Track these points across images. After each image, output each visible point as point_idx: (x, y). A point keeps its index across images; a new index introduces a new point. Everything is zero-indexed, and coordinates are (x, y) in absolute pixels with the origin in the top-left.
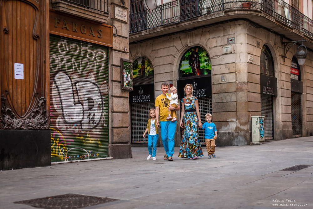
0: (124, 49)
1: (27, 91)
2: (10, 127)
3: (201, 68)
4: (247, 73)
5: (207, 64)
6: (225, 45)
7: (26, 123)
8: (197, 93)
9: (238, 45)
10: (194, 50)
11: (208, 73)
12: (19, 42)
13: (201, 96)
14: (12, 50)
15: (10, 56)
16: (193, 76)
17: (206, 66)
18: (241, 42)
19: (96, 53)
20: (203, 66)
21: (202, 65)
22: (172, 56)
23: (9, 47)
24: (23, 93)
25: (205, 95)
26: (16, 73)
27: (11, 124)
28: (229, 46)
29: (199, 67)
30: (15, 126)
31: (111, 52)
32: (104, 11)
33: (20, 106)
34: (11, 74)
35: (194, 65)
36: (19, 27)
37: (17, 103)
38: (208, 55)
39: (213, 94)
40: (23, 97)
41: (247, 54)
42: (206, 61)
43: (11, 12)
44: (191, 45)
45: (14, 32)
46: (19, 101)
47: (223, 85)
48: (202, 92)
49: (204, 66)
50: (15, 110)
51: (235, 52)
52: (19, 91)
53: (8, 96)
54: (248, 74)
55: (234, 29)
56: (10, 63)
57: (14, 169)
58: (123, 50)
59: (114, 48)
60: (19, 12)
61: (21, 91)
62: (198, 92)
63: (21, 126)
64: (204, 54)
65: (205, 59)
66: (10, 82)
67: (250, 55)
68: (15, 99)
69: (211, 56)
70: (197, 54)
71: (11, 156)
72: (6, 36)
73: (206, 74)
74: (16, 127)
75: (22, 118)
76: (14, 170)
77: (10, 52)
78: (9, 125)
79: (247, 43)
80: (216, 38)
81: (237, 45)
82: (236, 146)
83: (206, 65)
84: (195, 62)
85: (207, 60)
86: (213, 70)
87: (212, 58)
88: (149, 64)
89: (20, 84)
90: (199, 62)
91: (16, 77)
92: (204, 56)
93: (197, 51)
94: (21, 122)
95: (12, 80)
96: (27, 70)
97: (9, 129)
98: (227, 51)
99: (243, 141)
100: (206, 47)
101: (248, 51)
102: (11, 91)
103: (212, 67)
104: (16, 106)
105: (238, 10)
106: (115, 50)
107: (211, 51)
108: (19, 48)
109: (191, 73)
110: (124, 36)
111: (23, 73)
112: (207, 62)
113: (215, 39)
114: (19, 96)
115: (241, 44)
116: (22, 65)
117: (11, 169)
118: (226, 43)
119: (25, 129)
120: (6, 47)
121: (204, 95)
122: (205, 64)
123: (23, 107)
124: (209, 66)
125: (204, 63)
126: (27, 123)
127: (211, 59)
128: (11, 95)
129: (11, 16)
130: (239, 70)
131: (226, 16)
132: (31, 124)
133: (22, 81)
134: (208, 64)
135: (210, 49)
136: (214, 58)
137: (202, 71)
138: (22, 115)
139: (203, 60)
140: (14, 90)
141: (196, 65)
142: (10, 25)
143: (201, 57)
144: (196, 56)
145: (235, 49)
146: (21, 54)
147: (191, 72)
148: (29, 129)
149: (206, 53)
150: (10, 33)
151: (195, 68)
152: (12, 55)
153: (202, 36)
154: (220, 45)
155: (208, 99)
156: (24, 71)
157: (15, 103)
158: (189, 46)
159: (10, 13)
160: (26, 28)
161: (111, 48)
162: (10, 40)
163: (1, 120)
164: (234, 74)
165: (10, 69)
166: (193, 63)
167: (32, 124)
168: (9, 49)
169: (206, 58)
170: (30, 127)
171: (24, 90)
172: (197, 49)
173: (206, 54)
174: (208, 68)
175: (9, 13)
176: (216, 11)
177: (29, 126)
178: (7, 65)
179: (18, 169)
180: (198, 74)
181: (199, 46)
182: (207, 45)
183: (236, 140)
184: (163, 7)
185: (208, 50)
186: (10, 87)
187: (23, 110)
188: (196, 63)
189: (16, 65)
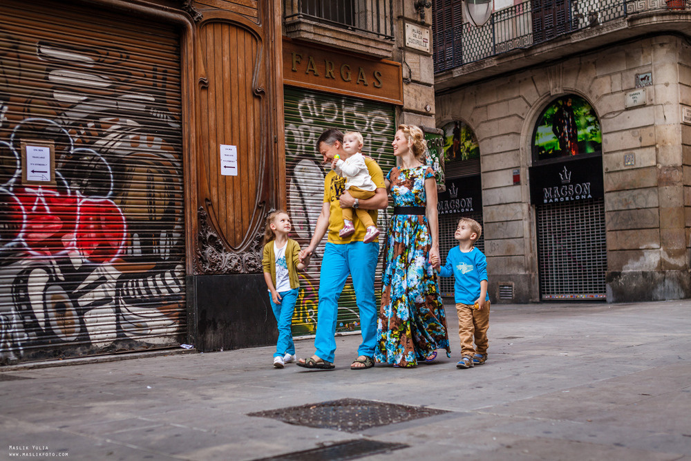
0: (426, 108)
1: (244, 198)
2: (216, 270)
3: (579, 140)
4: (681, 146)
5: (592, 131)
6: (631, 89)
7: (244, 261)
8: (571, 192)
9: (660, 88)
10: (563, 103)
11: (596, 150)
12: (228, 105)
13: (581, 197)
14: (216, 120)
15: (213, 132)
16: (563, 157)
17: (590, 135)
18: (665, 80)
19: (370, 119)
20: (583, 135)
21: (580, 133)
22: (516, 118)
23: (210, 114)
24: (238, 203)
25: (590, 196)
26: (223, 164)
27: (218, 264)
28: (641, 91)
29: (574, 137)
30: (225, 266)
31: (400, 114)
32: (384, 33)
33: (232, 227)
34: (215, 166)
35: (565, 133)
36: (227, 75)
37: (226, 221)
38: (593, 112)
39: (607, 192)
40: (236, 209)
41: (680, 105)
42: (589, 124)
43: (212, 47)
44: (556, 93)
45: (219, 86)
46: (231, 218)
47: (629, 173)
48: (583, 190)
49: (586, 136)
50: (223, 236)
51: (653, 102)
52: (230, 198)
53: (210, 209)
54: (683, 149)
55: (650, 54)
56: (213, 144)
57: (224, 350)
58: (424, 111)
59: (406, 106)
60: (226, 47)
61: (234, 197)
62: (574, 190)
63: (236, 267)
64: (585, 110)
65: (588, 121)
66: (214, 183)
67: (686, 108)
68: (223, 214)
69: (600, 114)
70: (570, 110)
71: (219, 325)
72: (204, 94)
73: (590, 150)
74: (226, 269)
75: (236, 250)
76: (225, 353)
77: (212, 123)
78: (213, 265)
79: (680, 83)
80: (610, 75)
81: (658, 87)
82: (661, 300)
83: (591, 133)
84: (566, 127)
85: (591, 122)
86: (606, 142)
87: (603, 117)
88: (469, 135)
89: (231, 185)
90: (575, 128)
91: (224, 172)
92: (585, 113)
93: (569, 104)
94: (236, 258)
95: (216, 178)
96: (243, 158)
97: (214, 273)
98: (635, 101)
99: (676, 290)
100: (589, 96)
101: (683, 100)
102: (215, 199)
103: (604, 137)
104: (224, 228)
105: (657, 15)
106: (408, 111)
107: (600, 103)
108: (228, 116)
109: (558, 151)
110: (425, 81)
111: (235, 164)
112: (593, 127)
113: (608, 78)
114: (230, 209)
115: (667, 85)
116: (234, 148)
117: (220, 351)
118: (633, 85)
119: (242, 271)
120: (204, 114)
121: (587, 195)
122: (588, 130)
123: (237, 229)
124: (596, 134)
125: (585, 128)
126: (246, 261)
127: (602, 120)
128: (215, 206)
129: (212, 55)
130: (663, 141)
131: (632, 28)
132: (253, 261)
133: (235, 178)
134: (594, 131)
135: (599, 98)
136: (608, 116)
137: (581, 146)
138: (236, 244)
139: (582, 122)
140: (221, 197)
141: (569, 134)
142: (211, 73)
143: (578, 117)
144: (567, 114)
145: (653, 97)
146: (232, 127)
147: (559, 148)
148: (251, 272)
149: (589, 109)
150: (212, 87)
151: (567, 140)
152: (216, 130)
153: (581, 73)
154: (619, 89)
155: (595, 204)
156: (237, 160)
157: (222, 222)
158: (553, 96)
159: (210, 49)
160: (240, 75)
161: (401, 108)
162: (212, 100)
163: (199, 255)
164: (653, 150)
165: (213, 156)
166: (561, 130)
167: (256, 262)
168: (210, 119)
169: (590, 119)
170: (252, 267)
171: (239, 197)
172: (570, 100)
173: (590, 111)
174: (594, 139)
175: (208, 50)
176: (610, 20)
177: (250, 266)
178: (207, 150)
179: (233, 349)
180: (574, 152)
181: (575, 93)
182: (590, 92)
183: (659, 288)
184: (495, 18)
185: (593, 101)
186: (214, 191)
187: (238, 236)
188: (568, 129)
189: (223, 148)
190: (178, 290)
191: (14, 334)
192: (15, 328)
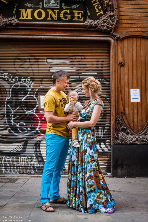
1: (143, 111)
2: (123, 142)
7: (140, 139)
12: (135, 72)
14: (128, 79)
15: (126, 84)
23: (125, 77)
24: (140, 113)
26: (132, 97)
27: (125, 140)
30: (129, 141)
33: (136, 124)
34: (128, 98)
36: (134, 59)
37: (133, 121)
40: (139, 116)
43: (127, 49)
45: (130, 64)
46: (136, 120)
50: (131, 128)
52: (135, 111)
53: (124, 117)
56: (126, 89)
57: (127, 177)
60: (135, 47)
61: (137, 111)
63: (134, 141)
66: (126, 105)
68: (131, 118)
71: (124, 166)
72: (122, 68)
74: (129, 142)
75: (138, 134)
76: (127, 179)
77: (126, 80)
78: (122, 140)
89: (136, 106)
91: (132, 100)
94: (135, 138)
95: (128, 103)
96: (143, 94)
97: (123, 144)
102: (127, 112)
104: (132, 125)
108: (135, 76)
111: (139, 97)
114: (136, 116)
116: (138, 90)
117: (125, 177)
119: (139, 143)
120: (122, 77)
123: (139, 125)
126: (141, 139)
128: (127, 116)
129: (127, 52)
132: (145, 139)
133: (138, 103)
138: (138, 131)
140: (130, 111)
142: (126, 59)
146: (137, 81)
148: (143, 144)
150: (126, 65)
152: (128, 83)
156: (140, 95)
157: (131, 122)
159: (126, 49)
160: (142, 58)
162: (126, 70)
163: (115, 136)
165: (126, 94)
167: (146, 139)
168: (125, 78)
170: (144, 142)
171: (141, 111)
175: (125, 50)
177: (143, 141)
178: (123, 92)
179: (132, 177)
186: (127, 109)
187: (140, 128)
189: (132, 91)
190: (107, 150)
191: (34, 164)
192: (34, 162)
